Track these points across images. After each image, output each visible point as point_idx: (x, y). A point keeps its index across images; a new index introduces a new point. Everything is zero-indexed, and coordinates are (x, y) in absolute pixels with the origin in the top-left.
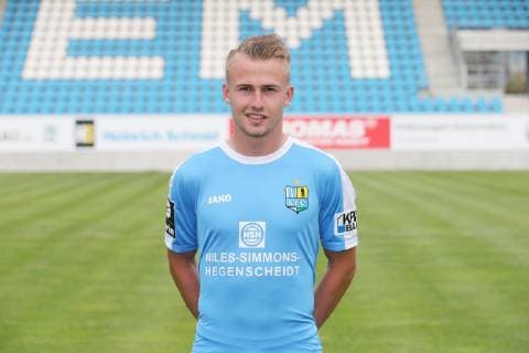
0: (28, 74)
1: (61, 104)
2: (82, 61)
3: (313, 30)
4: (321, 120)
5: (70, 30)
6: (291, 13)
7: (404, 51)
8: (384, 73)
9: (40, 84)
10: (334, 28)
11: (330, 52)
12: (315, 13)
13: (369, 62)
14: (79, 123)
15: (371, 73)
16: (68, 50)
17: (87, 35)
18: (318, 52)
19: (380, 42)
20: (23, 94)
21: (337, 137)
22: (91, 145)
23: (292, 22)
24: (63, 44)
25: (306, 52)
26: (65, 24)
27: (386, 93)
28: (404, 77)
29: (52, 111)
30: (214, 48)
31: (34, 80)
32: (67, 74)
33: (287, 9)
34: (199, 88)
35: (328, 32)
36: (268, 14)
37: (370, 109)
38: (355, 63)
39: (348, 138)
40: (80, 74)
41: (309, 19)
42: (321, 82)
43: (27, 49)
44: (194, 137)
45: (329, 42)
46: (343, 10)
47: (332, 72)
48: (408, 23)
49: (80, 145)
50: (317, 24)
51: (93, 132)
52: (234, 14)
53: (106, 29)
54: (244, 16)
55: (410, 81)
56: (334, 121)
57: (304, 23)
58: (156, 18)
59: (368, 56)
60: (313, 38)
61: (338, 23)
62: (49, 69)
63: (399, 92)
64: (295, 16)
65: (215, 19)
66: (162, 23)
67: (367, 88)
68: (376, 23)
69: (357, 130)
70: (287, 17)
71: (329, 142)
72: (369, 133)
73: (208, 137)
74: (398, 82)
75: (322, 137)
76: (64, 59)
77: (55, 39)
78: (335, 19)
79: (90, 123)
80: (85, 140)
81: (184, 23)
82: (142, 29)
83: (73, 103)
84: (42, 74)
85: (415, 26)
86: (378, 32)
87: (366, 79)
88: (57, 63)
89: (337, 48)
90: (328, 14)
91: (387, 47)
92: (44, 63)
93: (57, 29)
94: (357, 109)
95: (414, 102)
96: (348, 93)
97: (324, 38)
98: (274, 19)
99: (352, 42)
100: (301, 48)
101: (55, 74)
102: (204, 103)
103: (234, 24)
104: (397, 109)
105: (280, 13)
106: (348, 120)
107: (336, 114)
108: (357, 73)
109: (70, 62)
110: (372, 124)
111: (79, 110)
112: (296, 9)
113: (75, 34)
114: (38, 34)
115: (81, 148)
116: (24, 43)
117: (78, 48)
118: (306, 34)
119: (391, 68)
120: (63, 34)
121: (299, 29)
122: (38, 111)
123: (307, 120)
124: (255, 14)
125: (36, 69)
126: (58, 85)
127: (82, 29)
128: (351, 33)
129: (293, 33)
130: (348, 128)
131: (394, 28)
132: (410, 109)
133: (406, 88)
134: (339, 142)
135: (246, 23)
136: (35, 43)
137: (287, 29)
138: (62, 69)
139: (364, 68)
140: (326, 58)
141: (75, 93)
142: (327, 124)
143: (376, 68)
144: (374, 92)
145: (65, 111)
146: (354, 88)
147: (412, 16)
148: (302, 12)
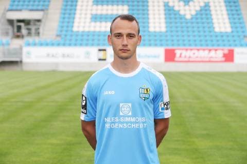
0: (75, 29)
1: (90, 42)
2: (98, 24)
3: (196, 11)
4: (204, 50)
5: (92, 10)
6: (187, 3)
7: (236, 21)
8: (229, 30)
9: (80, 33)
10: (206, 10)
11: (204, 20)
12: (197, 4)
13: (222, 25)
14: (100, 50)
15: (223, 30)
16: (91, 18)
17: (99, 12)
18: (199, 20)
19: (226, 16)
20: (74, 38)
21: (211, 57)
22: (105, 60)
23: (187, 7)
24: (89, 16)
25: (194, 20)
26: (89, 8)
27: (230, 38)
28: (237, 32)
29: (87, 45)
30: (154, 18)
31: (78, 32)
32: (92, 29)
33: (185, 2)
34: (149, 36)
35: (203, 12)
36: (176, 4)
37: (224, 45)
38: (216, 25)
39: (216, 58)
40: (98, 29)
41: (195, 6)
42: (202, 33)
43: (74, 18)
44: (149, 57)
45: (204, 16)
46: (209, 3)
47: (206, 29)
48: (237, 8)
49: (100, 60)
50: (198, 8)
51: (106, 54)
52: (162, 4)
53: (107, 10)
54: (166, 5)
55: (240, 34)
56: (210, 50)
57: (192, 8)
58: (129, 6)
59: (221, 22)
60: (197, 14)
61: (207, 8)
62: (84, 27)
63: (236, 38)
64: (188, 4)
65: (154, 6)
66: (131, 7)
67: (222, 36)
68: (224, 8)
69: (219, 55)
70: (185, 5)
71: (207, 60)
72: (225, 55)
73: (155, 57)
74: (235, 34)
75: (204, 57)
76: (90, 23)
77: (86, 14)
78: (205, 6)
79: (105, 50)
80: (102, 58)
81: (141, 8)
82: (123, 10)
83: (96, 42)
84: (81, 29)
85: (240, 10)
86: (225, 12)
87: (221, 33)
88: (87, 24)
89: (207, 19)
90: (202, 4)
91: (229, 19)
92: (82, 24)
93: (86, 10)
94: (218, 45)
95: (243, 43)
96: (214, 38)
97: (202, 14)
98: (179, 6)
99: (214, 17)
100: (192, 19)
101: (87, 29)
102: (152, 42)
103: (162, 8)
104: (236, 45)
105: (182, 3)
106: (216, 50)
107: (210, 47)
108: (217, 30)
109: (93, 24)
110: (226, 52)
111: (98, 45)
112: (189, 2)
113: (94, 12)
114: (78, 12)
115: (101, 61)
116: (72, 16)
117: (96, 18)
118: (194, 13)
119: (232, 27)
120: (89, 12)
121: (190, 10)
122: (81, 45)
123: (198, 50)
124: (171, 4)
125: (78, 27)
126: (88, 34)
127: (97, 10)
128: (213, 12)
129: (188, 12)
130: (216, 53)
131: (232, 10)
132: (241, 45)
133: (239, 36)
134: (212, 59)
135: (167, 8)
136: (77, 16)
137: (185, 10)
138: (90, 27)
139: (220, 28)
140: (203, 23)
141: (96, 37)
142: (207, 52)
143: (225, 28)
144: (225, 38)
145: (93, 45)
146: (216, 36)
147: (239, 6)
148: (191, 3)
